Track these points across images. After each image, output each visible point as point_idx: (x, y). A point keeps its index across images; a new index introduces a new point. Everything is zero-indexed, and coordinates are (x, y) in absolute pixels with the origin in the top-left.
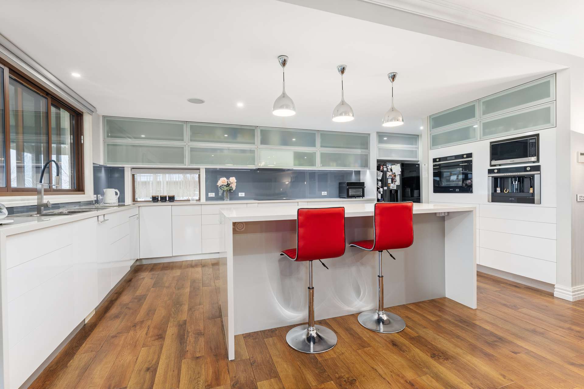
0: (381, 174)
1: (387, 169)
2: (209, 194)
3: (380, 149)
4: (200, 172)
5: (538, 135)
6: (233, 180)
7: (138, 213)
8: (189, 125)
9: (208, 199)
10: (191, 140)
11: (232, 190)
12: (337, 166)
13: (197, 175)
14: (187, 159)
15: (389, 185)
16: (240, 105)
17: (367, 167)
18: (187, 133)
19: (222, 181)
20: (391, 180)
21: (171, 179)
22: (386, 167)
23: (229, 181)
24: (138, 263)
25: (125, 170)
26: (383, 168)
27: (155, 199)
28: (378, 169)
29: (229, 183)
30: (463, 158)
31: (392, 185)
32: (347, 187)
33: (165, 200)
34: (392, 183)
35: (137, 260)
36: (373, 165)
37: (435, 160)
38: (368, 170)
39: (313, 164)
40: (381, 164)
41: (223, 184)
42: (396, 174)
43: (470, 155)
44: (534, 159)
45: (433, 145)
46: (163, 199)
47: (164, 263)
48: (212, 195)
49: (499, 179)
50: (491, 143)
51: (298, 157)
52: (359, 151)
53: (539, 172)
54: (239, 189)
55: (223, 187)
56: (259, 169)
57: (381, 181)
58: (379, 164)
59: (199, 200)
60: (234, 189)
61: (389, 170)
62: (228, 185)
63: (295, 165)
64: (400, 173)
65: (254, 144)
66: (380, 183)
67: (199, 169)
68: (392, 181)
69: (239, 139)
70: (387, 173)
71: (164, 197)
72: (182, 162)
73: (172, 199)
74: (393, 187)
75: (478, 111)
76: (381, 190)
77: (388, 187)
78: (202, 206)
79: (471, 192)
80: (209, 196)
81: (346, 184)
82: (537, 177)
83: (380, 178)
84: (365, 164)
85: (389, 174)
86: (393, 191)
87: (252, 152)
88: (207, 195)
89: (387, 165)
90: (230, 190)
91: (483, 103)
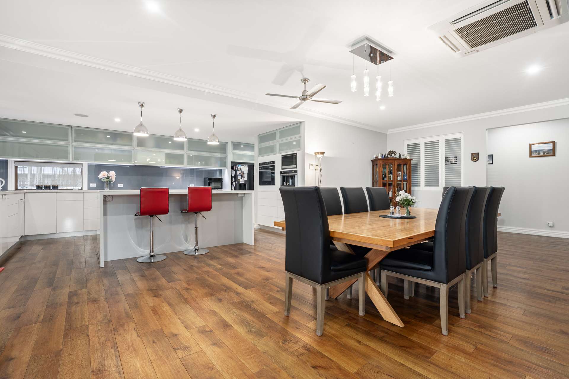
0: (234, 172)
1: (238, 169)
2: (91, 184)
3: (234, 154)
4: (82, 167)
5: (296, 154)
6: (113, 174)
7: (24, 198)
8: (74, 129)
9: (89, 188)
10: (75, 141)
11: (112, 181)
12: (202, 165)
13: (80, 169)
14: (71, 155)
15: (239, 180)
16: (117, 120)
17: (225, 166)
18: (72, 135)
19: (103, 174)
20: (240, 176)
21: (55, 172)
22: (237, 167)
23: (108, 174)
24: (23, 239)
25: (8, 162)
26: (235, 168)
27: (39, 188)
28: (232, 168)
29: (109, 175)
30: (271, 164)
31: (241, 180)
32: (209, 181)
33: (49, 189)
34: (241, 178)
35: (22, 237)
36: (229, 165)
37: (260, 165)
38: (226, 169)
39: (182, 163)
40: (234, 165)
41: (104, 176)
42: (244, 173)
43: (274, 162)
44: (295, 166)
45: (260, 155)
46: (47, 188)
47: (48, 239)
48: (94, 185)
49: (285, 177)
50: (282, 156)
51: (169, 157)
52: (219, 155)
53: (296, 174)
54: (118, 181)
55: (104, 179)
56: (135, 165)
57: (234, 177)
58: (233, 165)
59: (82, 189)
60: (114, 180)
61: (239, 170)
62: (108, 177)
63: (166, 163)
64: (247, 172)
65: (132, 146)
66: (233, 179)
67: (82, 164)
68: (242, 177)
69: (119, 141)
70: (238, 171)
71: (48, 186)
72: (67, 158)
73: (55, 188)
74: (242, 182)
75: (278, 136)
76: (234, 184)
77: (238, 182)
78: (85, 194)
79: (274, 185)
80: (91, 186)
81: (208, 179)
82: (296, 176)
83: (233, 175)
84: (224, 165)
85: (239, 172)
86: (242, 185)
87: (130, 152)
88: (89, 185)
89: (238, 166)
90: (110, 181)
91: (280, 131)
